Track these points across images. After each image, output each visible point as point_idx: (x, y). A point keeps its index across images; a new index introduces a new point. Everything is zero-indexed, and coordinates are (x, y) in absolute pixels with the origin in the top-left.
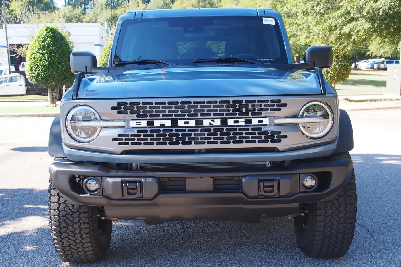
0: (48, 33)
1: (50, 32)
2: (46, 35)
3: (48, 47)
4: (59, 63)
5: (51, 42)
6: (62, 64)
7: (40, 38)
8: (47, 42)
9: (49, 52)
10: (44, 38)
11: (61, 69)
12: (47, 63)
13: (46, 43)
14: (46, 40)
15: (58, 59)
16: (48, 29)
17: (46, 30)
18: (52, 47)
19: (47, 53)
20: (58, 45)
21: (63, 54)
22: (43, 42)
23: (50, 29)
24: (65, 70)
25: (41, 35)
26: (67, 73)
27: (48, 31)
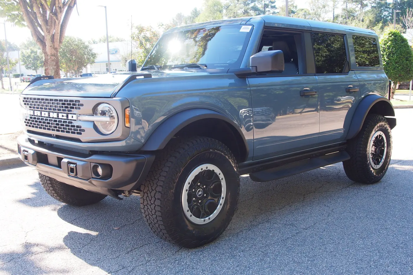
0: (391, 36)
1: (392, 36)
2: (388, 39)
3: (388, 49)
4: (396, 63)
5: (391, 45)
6: (399, 64)
7: (383, 41)
8: (388, 44)
9: (389, 53)
10: (386, 41)
11: (398, 67)
12: (385, 63)
13: (387, 46)
14: (387, 43)
15: (396, 59)
16: (391, 33)
17: (389, 34)
18: (392, 49)
19: (387, 54)
20: (398, 47)
21: (401, 54)
22: (385, 44)
23: (392, 33)
24: (401, 69)
25: (384, 39)
26: (403, 71)
27: (391, 35)
